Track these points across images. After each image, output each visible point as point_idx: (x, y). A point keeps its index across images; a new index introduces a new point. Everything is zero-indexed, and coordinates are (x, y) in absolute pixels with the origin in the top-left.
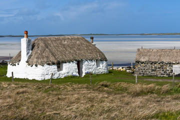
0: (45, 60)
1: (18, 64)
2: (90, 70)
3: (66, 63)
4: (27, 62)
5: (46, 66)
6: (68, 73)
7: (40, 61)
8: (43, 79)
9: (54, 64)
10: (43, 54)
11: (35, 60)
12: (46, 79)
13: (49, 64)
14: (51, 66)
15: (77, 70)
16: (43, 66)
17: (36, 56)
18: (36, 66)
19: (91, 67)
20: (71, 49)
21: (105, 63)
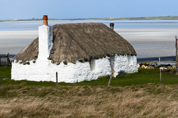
0: (76, 55)
1: (34, 62)
2: (123, 69)
3: (98, 59)
4: (50, 59)
5: (78, 64)
6: (102, 73)
7: (70, 57)
8: (76, 81)
9: (86, 60)
10: (72, 48)
11: (63, 56)
12: (79, 81)
13: (81, 61)
14: (83, 64)
15: (110, 69)
16: (75, 63)
17: (62, 50)
18: (65, 63)
19: (123, 64)
20: (98, 40)
21: (135, 58)
